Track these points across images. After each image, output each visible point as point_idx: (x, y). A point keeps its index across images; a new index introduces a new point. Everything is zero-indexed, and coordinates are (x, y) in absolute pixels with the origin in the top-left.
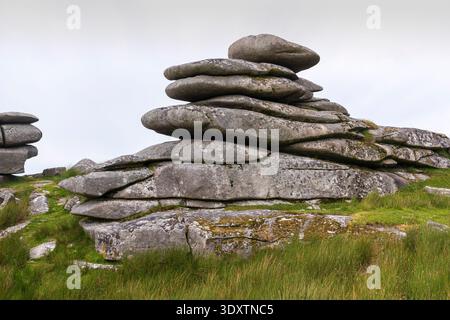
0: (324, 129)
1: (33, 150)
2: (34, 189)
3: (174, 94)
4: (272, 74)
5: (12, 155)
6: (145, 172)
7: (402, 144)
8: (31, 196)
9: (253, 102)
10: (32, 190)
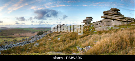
0: (120, 18)
3: (104, 14)
4: (114, 12)
6: (101, 22)
7: (128, 19)
9: (113, 15)
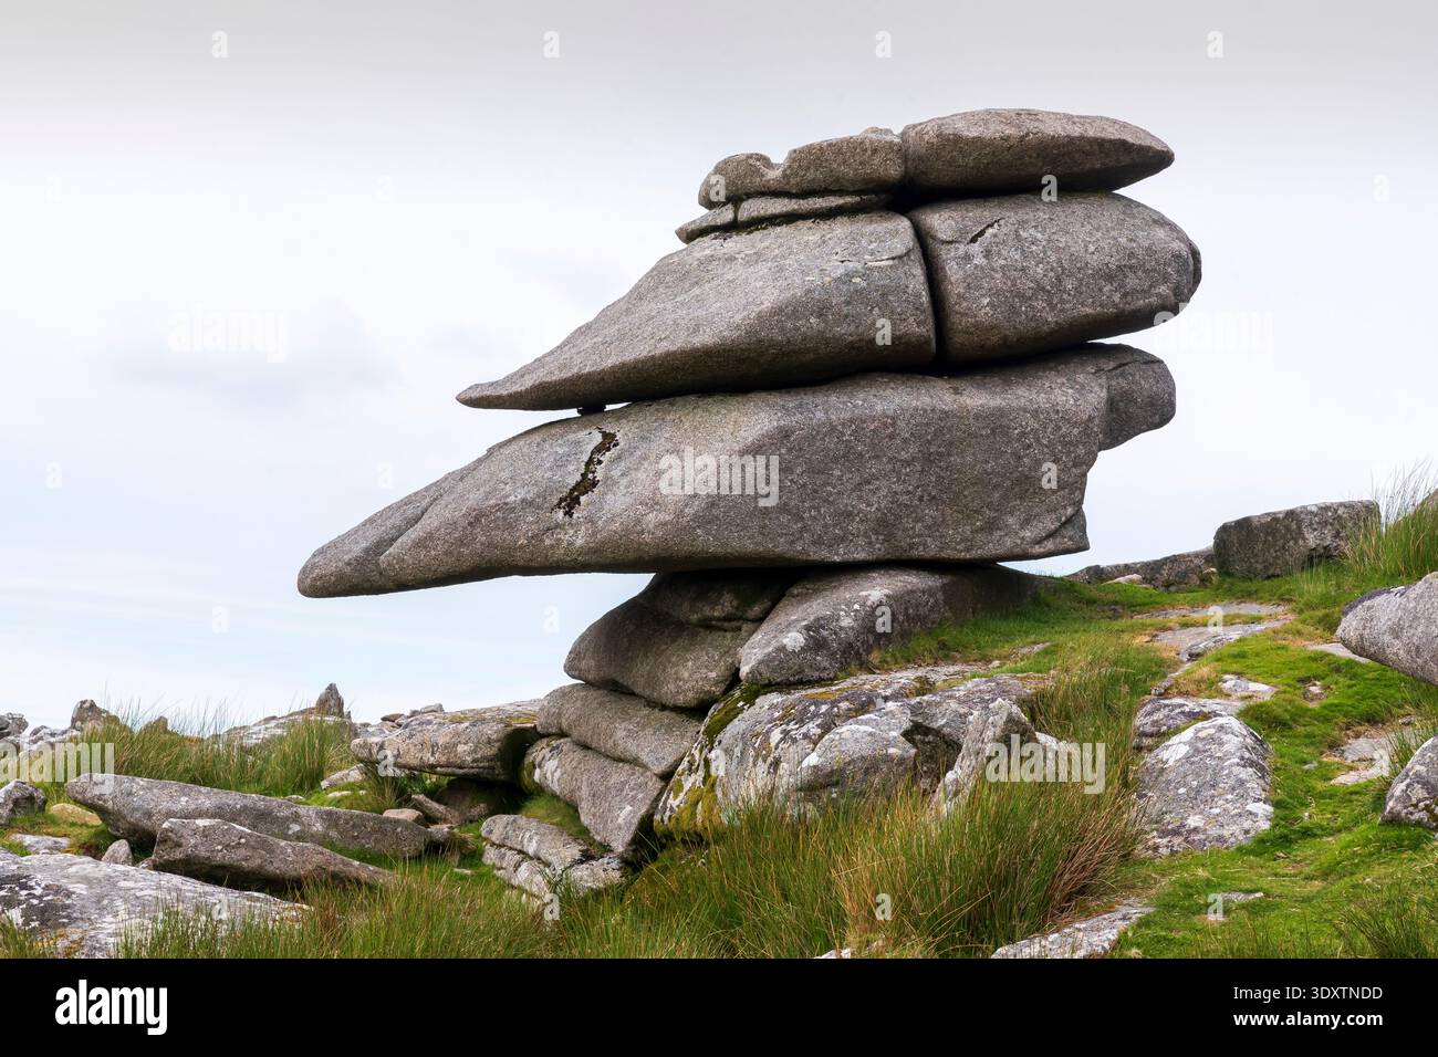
1: (1146, 385)
2: (1159, 668)
5: (997, 423)
8: (1141, 721)
10: (1143, 677)
